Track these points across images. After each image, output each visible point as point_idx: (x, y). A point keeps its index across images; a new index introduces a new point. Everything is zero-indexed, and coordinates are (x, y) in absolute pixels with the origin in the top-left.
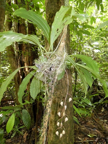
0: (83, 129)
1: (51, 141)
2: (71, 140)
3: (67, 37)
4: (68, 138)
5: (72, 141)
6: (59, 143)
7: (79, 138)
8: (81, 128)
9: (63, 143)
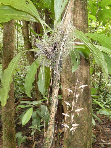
0: (107, 131)
1: (67, 139)
2: (88, 139)
3: (84, 20)
4: (85, 137)
5: (91, 141)
6: (75, 141)
7: (102, 140)
8: (105, 130)
9: (80, 141)
